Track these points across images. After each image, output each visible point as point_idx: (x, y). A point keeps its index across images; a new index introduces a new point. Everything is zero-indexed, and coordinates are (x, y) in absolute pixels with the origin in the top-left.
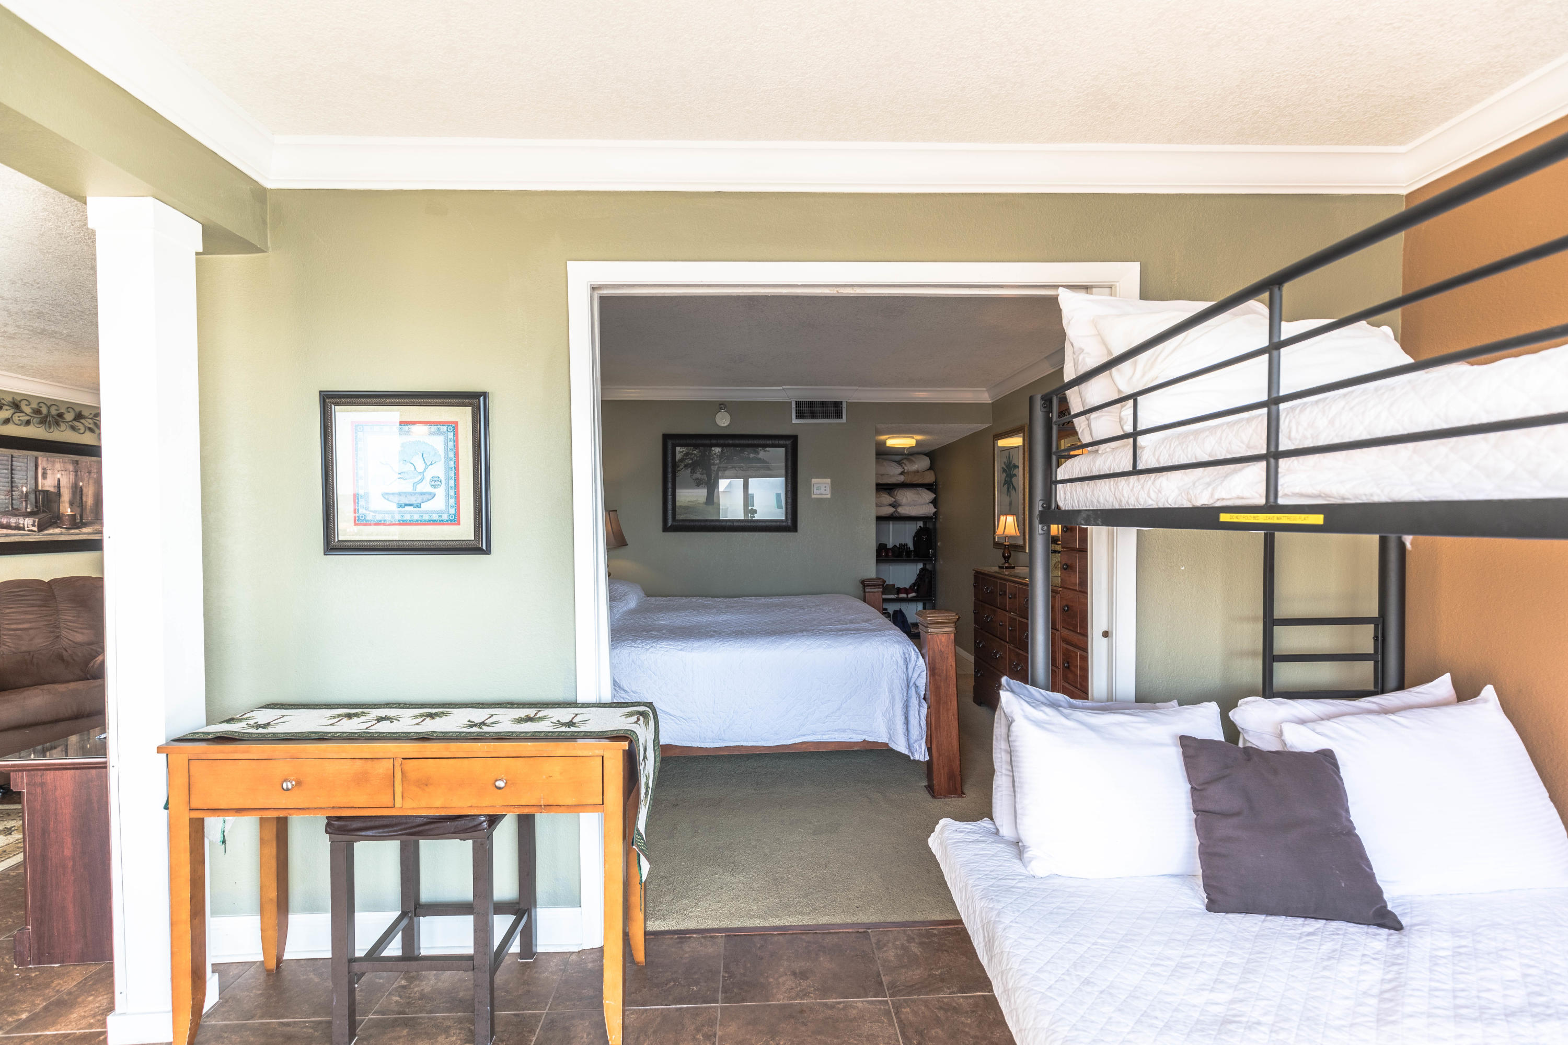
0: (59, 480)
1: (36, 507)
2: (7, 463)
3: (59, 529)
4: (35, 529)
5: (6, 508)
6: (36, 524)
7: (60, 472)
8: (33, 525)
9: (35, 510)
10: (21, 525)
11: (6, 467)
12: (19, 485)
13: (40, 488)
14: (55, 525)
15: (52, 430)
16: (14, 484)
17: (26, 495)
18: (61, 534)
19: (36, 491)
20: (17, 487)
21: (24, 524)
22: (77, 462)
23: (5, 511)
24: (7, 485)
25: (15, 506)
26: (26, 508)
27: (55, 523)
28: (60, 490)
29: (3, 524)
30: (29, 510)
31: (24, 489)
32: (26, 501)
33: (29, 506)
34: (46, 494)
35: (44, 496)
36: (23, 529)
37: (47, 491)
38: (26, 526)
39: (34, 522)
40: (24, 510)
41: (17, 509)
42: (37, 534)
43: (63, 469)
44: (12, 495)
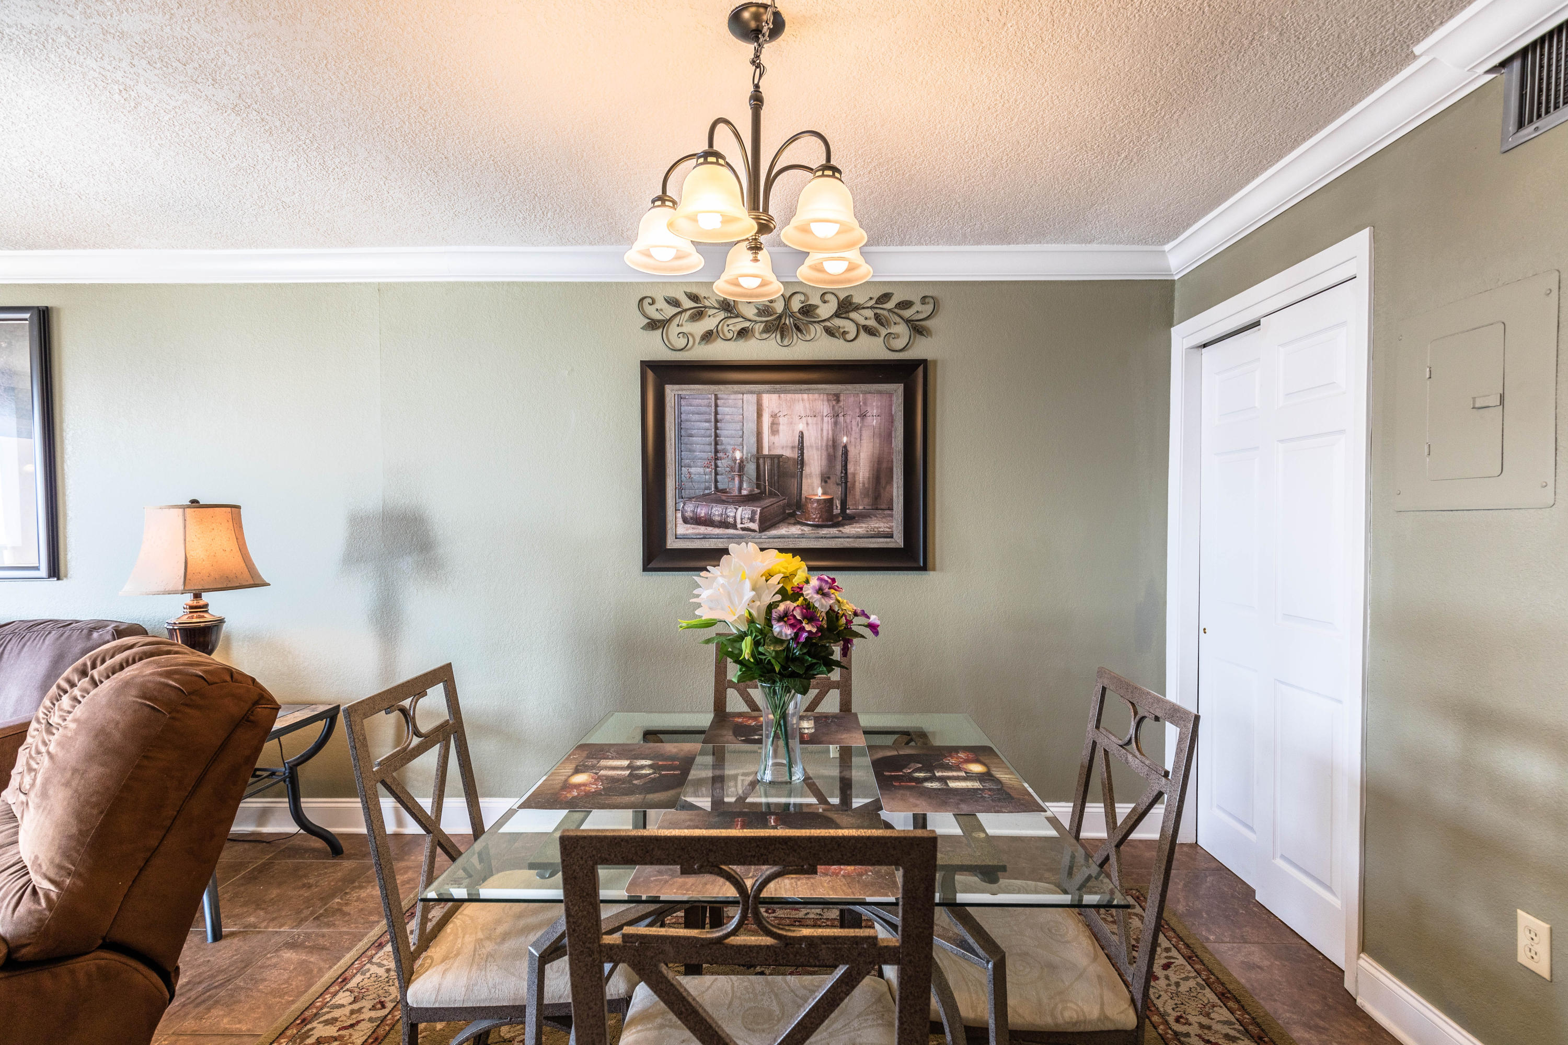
0: (802, 435)
1: (758, 486)
2: (708, 410)
3: (799, 527)
4: (755, 526)
5: (706, 489)
6: (757, 517)
7: (804, 419)
8: (752, 520)
9: (757, 491)
10: (731, 520)
11: (707, 417)
12: (729, 448)
13: (766, 452)
14: (792, 521)
15: (786, 342)
16: (719, 447)
17: (741, 467)
18: (802, 536)
19: (759, 457)
20: (725, 452)
21: (735, 517)
22: (837, 398)
23: (704, 495)
24: (708, 448)
25: (720, 486)
26: (740, 489)
27: (793, 515)
28: (802, 454)
29: (700, 518)
30: (744, 492)
31: (738, 455)
32: (740, 476)
33: (745, 486)
34: (776, 461)
35: (772, 465)
36: (734, 526)
37: (779, 457)
38: (739, 521)
39: (754, 513)
40: (736, 493)
41: (724, 491)
42: (758, 535)
43: (808, 413)
44: (716, 466)
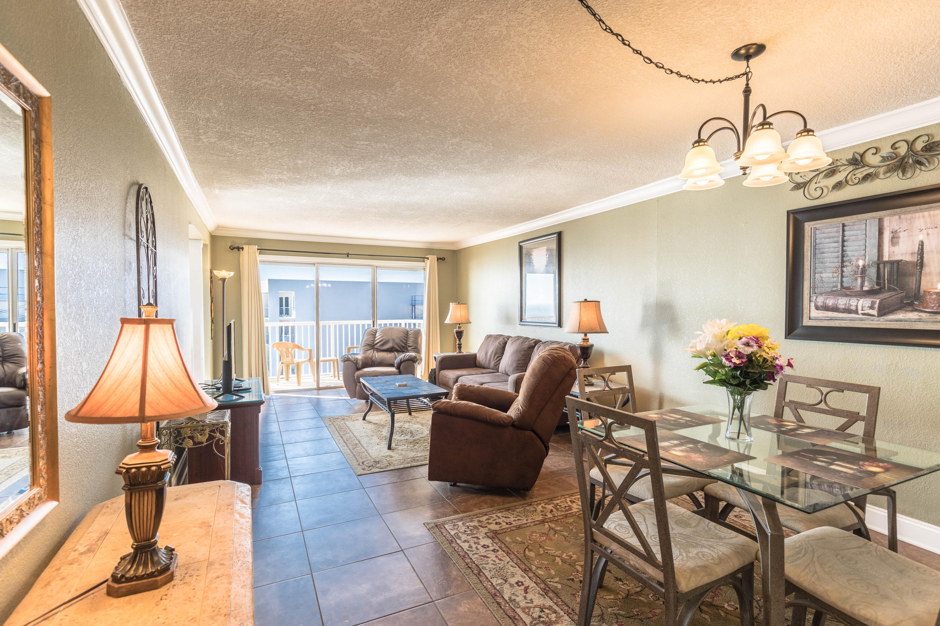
0: (922, 244)
1: (878, 284)
2: (837, 234)
3: (916, 313)
4: (875, 312)
5: (833, 287)
6: (876, 306)
7: (925, 232)
8: (872, 307)
9: (876, 287)
10: (853, 308)
11: (836, 239)
12: (854, 259)
13: (886, 258)
14: (910, 308)
15: (909, 175)
16: (845, 259)
17: (864, 270)
18: (919, 320)
19: (879, 263)
20: (850, 261)
21: (857, 306)
23: (832, 291)
24: (836, 260)
25: (845, 285)
26: (862, 286)
27: (911, 304)
28: (922, 258)
29: (828, 307)
30: (865, 288)
31: (861, 263)
32: (862, 277)
33: (866, 284)
34: (895, 265)
35: (892, 268)
36: (856, 312)
37: (898, 262)
38: (860, 308)
39: (873, 303)
40: (858, 289)
41: (848, 288)
42: (876, 319)
43: (929, 225)
44: (842, 271)
